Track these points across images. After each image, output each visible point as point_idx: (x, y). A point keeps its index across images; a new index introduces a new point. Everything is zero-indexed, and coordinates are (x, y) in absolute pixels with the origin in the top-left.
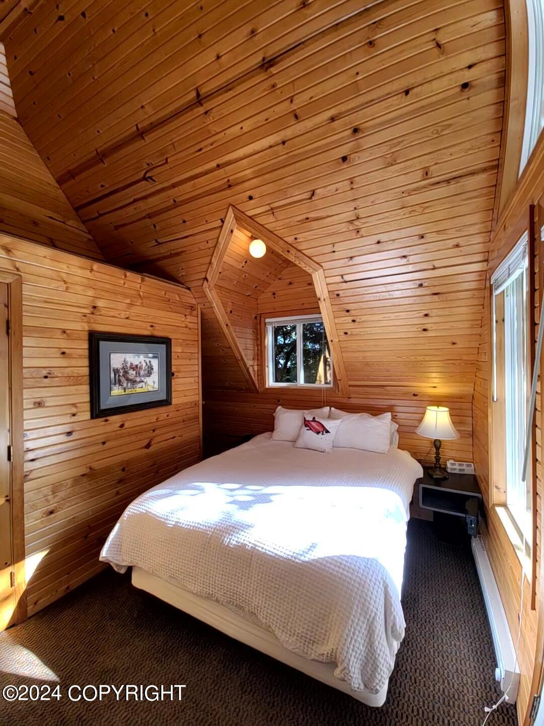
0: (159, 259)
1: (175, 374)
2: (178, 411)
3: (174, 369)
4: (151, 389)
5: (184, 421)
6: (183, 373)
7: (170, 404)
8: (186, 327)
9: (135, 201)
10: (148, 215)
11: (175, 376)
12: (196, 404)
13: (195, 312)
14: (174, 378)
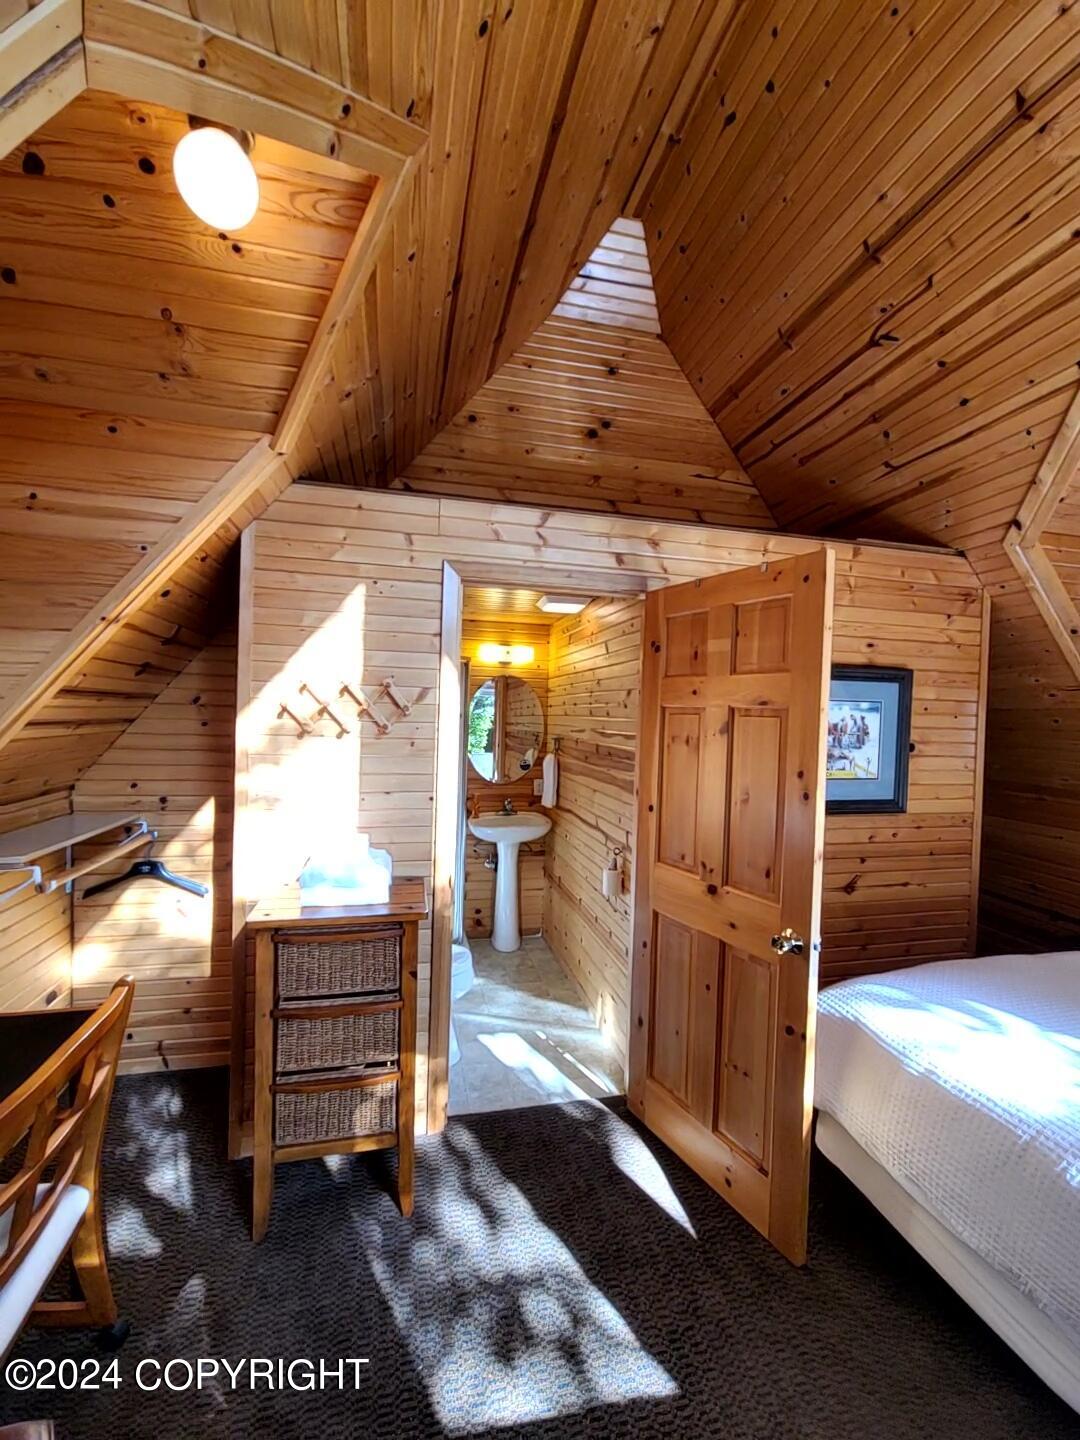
0: (892, 502)
1: (918, 747)
2: (919, 828)
3: (914, 736)
4: (861, 774)
5: (931, 854)
6: (935, 747)
7: (903, 811)
8: (951, 642)
9: (847, 396)
10: (873, 415)
11: (915, 752)
12: (965, 821)
13: (974, 608)
14: (913, 756)
